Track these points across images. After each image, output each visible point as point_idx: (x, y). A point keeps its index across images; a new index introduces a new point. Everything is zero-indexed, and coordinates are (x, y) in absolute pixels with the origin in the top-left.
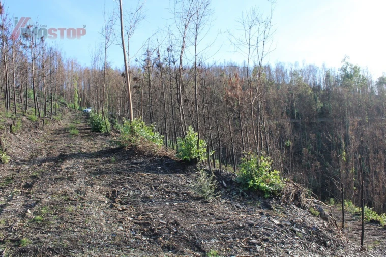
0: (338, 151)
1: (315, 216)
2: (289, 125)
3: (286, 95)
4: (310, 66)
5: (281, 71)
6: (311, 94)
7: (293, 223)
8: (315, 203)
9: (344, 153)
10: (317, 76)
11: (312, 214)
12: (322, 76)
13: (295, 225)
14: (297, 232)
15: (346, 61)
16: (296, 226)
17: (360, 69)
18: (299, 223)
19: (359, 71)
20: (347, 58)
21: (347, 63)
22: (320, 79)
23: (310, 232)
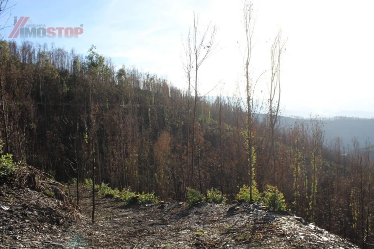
0: (81, 134)
1: (49, 196)
2: (34, 107)
3: (32, 76)
4: (59, 50)
5: (29, 50)
6: (58, 78)
7: (24, 207)
8: (50, 184)
9: (87, 136)
10: (66, 60)
11: (47, 195)
12: (70, 61)
13: (27, 209)
14: (28, 215)
15: (92, 50)
16: (29, 210)
17: (105, 60)
18: (32, 206)
19: (103, 62)
20: (94, 48)
21: (94, 53)
22: (68, 64)
23: (42, 213)
